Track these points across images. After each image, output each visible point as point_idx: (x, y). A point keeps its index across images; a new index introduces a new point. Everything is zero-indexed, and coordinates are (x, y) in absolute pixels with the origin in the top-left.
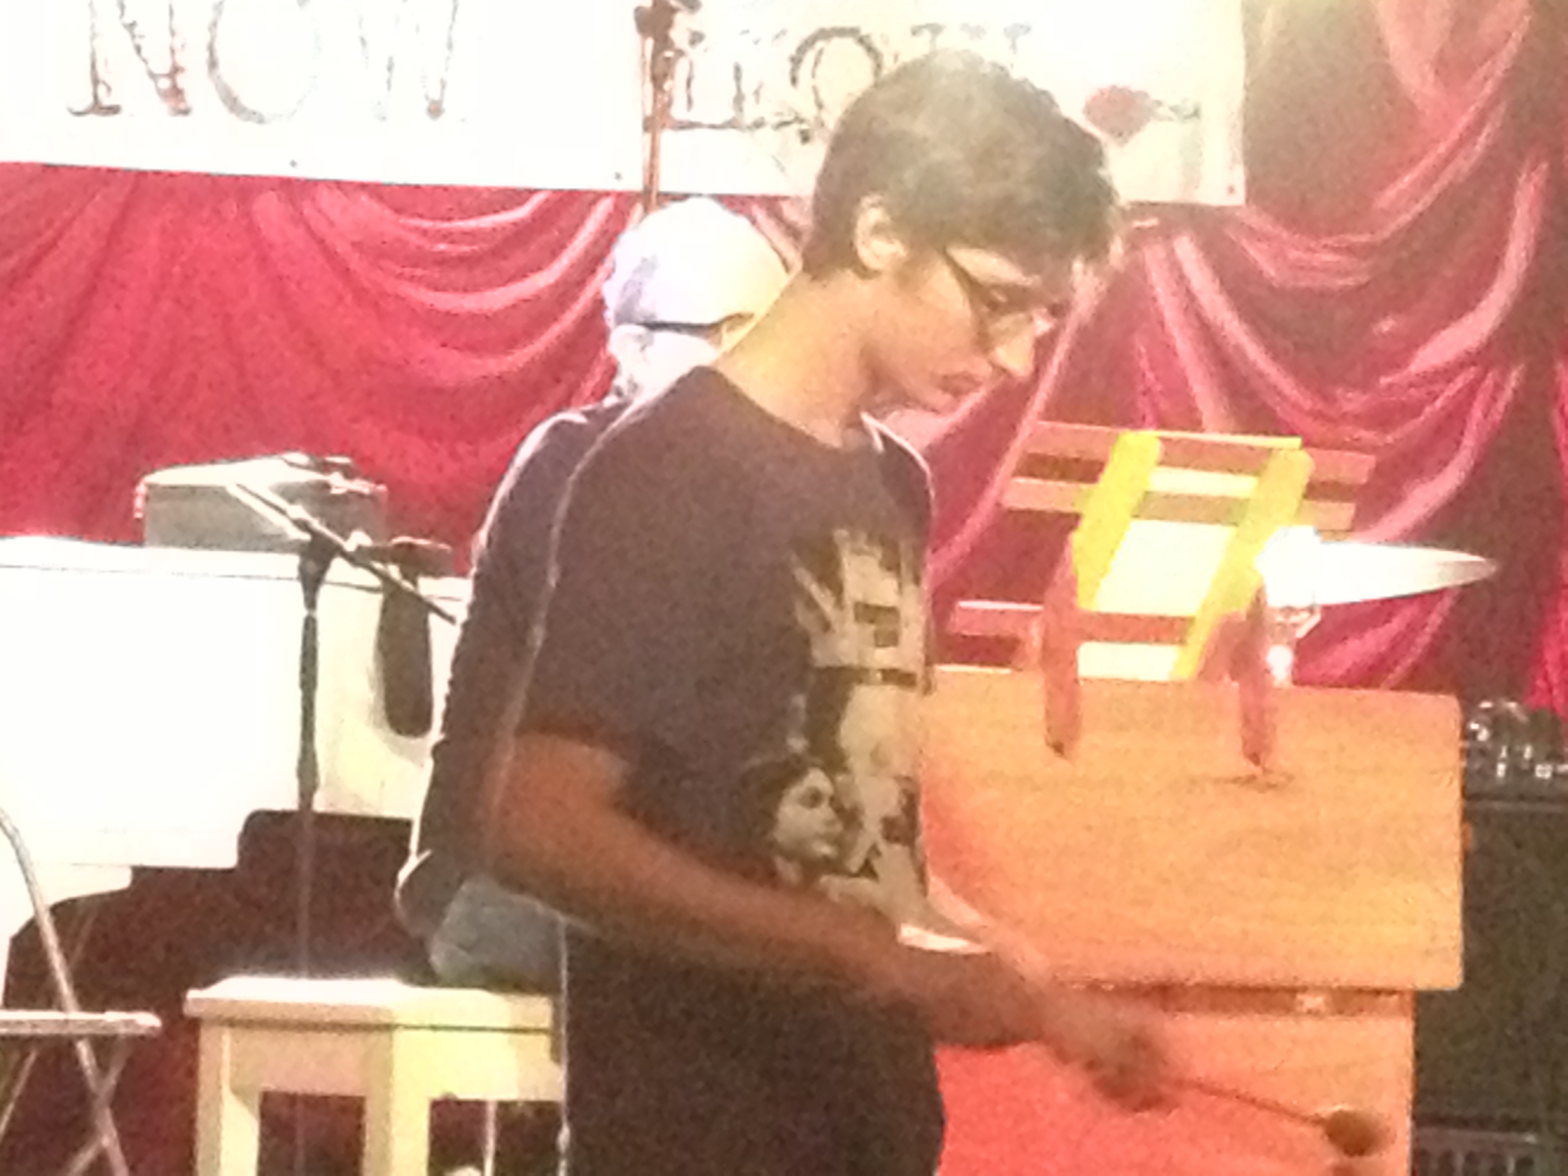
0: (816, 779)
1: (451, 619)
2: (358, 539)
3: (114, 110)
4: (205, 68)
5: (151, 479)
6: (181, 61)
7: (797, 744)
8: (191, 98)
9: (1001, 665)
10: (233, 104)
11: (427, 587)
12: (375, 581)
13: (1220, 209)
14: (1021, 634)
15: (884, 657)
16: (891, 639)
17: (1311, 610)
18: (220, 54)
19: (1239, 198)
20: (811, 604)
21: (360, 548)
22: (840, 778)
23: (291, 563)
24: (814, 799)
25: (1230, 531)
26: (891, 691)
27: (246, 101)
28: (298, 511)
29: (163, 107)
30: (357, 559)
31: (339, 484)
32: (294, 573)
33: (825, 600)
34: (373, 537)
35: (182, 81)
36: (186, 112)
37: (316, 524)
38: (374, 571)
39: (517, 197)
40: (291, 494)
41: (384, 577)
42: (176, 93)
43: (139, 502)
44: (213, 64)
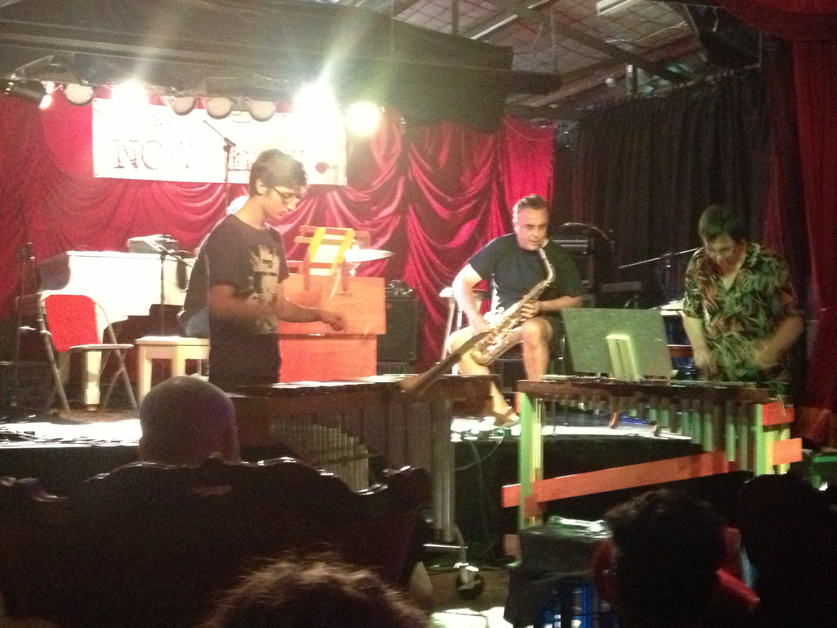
0: (255, 294)
1: (191, 267)
2: (171, 251)
3: (122, 167)
4: (141, 158)
5: (130, 239)
6: (136, 157)
7: (252, 287)
8: (138, 165)
9: (296, 273)
10: (146, 165)
11: (186, 260)
12: (176, 259)
13: (342, 186)
14: (299, 267)
15: (269, 270)
16: (270, 267)
17: (358, 262)
18: (144, 157)
19: (346, 184)
20: (254, 259)
21: (173, 253)
22: (260, 294)
23: (159, 256)
24: (255, 298)
25: (339, 246)
26: (270, 277)
27: (149, 165)
28: (160, 246)
29: (133, 167)
30: (172, 255)
31: (168, 240)
32: (160, 258)
33: (256, 258)
34: (175, 250)
35: (137, 161)
36: (137, 168)
37: (164, 248)
38: (176, 258)
39: (203, 184)
40: (159, 242)
41: (178, 259)
42: (135, 164)
43: (128, 244)
44: (142, 158)
